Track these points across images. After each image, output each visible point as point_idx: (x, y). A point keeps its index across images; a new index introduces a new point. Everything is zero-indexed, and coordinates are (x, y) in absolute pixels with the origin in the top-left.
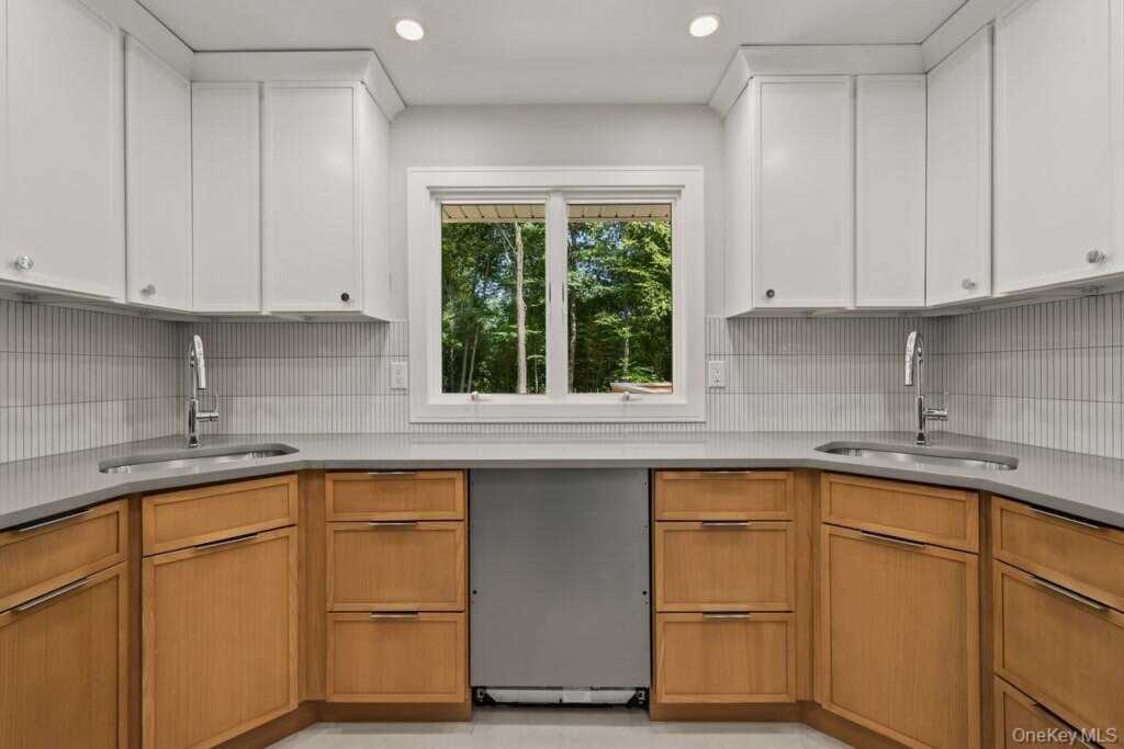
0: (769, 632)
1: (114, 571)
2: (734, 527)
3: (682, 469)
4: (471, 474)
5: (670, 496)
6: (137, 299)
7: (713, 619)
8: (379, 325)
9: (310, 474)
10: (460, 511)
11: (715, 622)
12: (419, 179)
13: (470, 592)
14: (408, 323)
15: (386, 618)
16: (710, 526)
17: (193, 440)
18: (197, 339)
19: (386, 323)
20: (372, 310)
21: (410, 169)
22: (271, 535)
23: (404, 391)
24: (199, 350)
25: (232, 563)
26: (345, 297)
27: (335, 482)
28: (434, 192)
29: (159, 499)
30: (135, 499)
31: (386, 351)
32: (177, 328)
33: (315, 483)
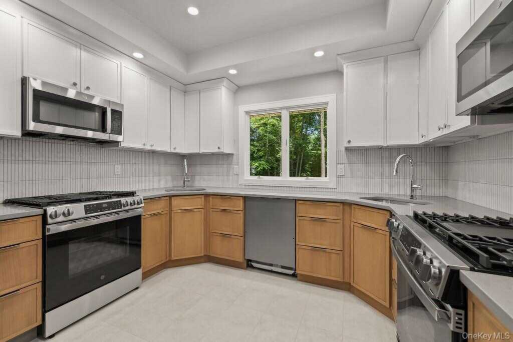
0: (333, 256)
1: (166, 212)
2: (323, 220)
3: (305, 200)
4: (246, 198)
5: (302, 209)
6: (173, 151)
7: (314, 249)
8: (231, 155)
9: (207, 196)
10: (241, 208)
11: (315, 250)
12: (243, 109)
13: (245, 232)
14: (238, 154)
15: (223, 235)
16: (314, 219)
17: (184, 187)
18: (185, 160)
19: (233, 154)
20: (226, 150)
21: (240, 106)
22: (197, 210)
23: (237, 175)
24: (186, 163)
25: (188, 215)
26: (219, 148)
27: (213, 198)
28: (247, 113)
29: (175, 198)
30: (170, 197)
31: (233, 163)
32: (183, 156)
33: (208, 198)
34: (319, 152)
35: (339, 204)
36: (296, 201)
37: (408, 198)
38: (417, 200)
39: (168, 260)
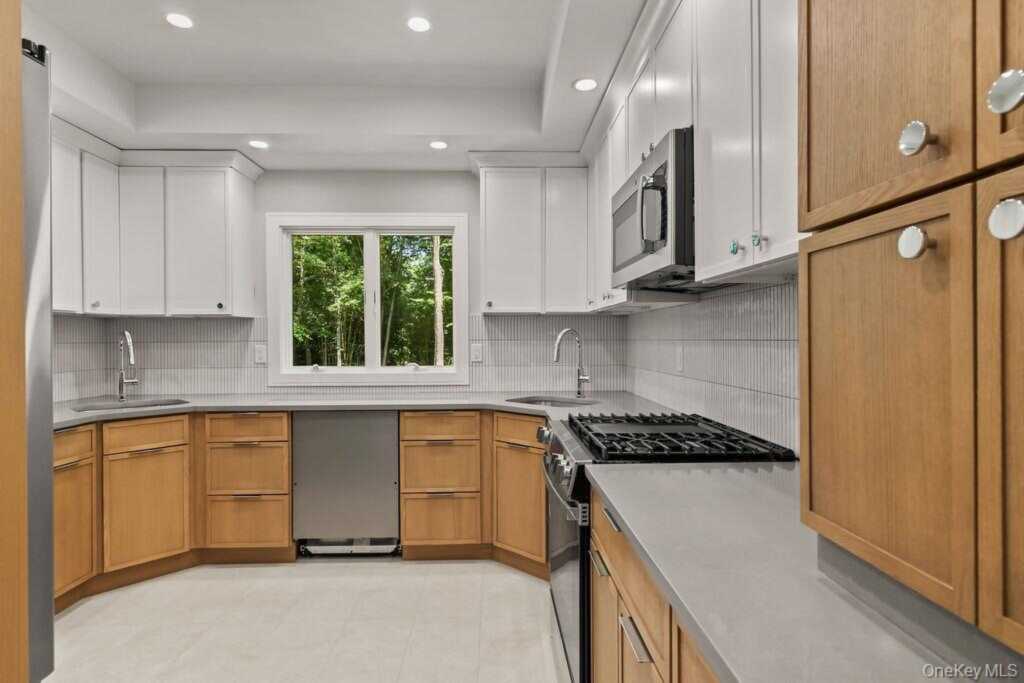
0: (466, 503)
1: (89, 461)
2: (448, 443)
3: (416, 411)
4: (293, 414)
5: (410, 428)
6: (89, 310)
7: (435, 496)
8: (247, 321)
9: (196, 415)
10: (285, 436)
11: (436, 498)
12: (275, 220)
13: (293, 484)
14: (266, 319)
15: (241, 499)
16: (433, 443)
17: (122, 398)
18: (127, 333)
19: (250, 320)
20: (236, 310)
21: (267, 214)
22: (173, 449)
23: (264, 364)
24: (129, 340)
25: (149, 463)
26: (220, 306)
27: (211, 419)
28: (285, 229)
29: (111, 425)
30: (100, 424)
31: (252, 338)
32: (107, 321)
33: (199, 421)
34: (430, 301)
35: (473, 413)
36: (399, 412)
37: (573, 397)
38: (586, 399)
39: (95, 573)
